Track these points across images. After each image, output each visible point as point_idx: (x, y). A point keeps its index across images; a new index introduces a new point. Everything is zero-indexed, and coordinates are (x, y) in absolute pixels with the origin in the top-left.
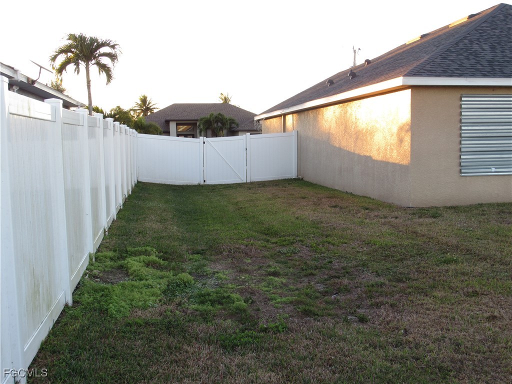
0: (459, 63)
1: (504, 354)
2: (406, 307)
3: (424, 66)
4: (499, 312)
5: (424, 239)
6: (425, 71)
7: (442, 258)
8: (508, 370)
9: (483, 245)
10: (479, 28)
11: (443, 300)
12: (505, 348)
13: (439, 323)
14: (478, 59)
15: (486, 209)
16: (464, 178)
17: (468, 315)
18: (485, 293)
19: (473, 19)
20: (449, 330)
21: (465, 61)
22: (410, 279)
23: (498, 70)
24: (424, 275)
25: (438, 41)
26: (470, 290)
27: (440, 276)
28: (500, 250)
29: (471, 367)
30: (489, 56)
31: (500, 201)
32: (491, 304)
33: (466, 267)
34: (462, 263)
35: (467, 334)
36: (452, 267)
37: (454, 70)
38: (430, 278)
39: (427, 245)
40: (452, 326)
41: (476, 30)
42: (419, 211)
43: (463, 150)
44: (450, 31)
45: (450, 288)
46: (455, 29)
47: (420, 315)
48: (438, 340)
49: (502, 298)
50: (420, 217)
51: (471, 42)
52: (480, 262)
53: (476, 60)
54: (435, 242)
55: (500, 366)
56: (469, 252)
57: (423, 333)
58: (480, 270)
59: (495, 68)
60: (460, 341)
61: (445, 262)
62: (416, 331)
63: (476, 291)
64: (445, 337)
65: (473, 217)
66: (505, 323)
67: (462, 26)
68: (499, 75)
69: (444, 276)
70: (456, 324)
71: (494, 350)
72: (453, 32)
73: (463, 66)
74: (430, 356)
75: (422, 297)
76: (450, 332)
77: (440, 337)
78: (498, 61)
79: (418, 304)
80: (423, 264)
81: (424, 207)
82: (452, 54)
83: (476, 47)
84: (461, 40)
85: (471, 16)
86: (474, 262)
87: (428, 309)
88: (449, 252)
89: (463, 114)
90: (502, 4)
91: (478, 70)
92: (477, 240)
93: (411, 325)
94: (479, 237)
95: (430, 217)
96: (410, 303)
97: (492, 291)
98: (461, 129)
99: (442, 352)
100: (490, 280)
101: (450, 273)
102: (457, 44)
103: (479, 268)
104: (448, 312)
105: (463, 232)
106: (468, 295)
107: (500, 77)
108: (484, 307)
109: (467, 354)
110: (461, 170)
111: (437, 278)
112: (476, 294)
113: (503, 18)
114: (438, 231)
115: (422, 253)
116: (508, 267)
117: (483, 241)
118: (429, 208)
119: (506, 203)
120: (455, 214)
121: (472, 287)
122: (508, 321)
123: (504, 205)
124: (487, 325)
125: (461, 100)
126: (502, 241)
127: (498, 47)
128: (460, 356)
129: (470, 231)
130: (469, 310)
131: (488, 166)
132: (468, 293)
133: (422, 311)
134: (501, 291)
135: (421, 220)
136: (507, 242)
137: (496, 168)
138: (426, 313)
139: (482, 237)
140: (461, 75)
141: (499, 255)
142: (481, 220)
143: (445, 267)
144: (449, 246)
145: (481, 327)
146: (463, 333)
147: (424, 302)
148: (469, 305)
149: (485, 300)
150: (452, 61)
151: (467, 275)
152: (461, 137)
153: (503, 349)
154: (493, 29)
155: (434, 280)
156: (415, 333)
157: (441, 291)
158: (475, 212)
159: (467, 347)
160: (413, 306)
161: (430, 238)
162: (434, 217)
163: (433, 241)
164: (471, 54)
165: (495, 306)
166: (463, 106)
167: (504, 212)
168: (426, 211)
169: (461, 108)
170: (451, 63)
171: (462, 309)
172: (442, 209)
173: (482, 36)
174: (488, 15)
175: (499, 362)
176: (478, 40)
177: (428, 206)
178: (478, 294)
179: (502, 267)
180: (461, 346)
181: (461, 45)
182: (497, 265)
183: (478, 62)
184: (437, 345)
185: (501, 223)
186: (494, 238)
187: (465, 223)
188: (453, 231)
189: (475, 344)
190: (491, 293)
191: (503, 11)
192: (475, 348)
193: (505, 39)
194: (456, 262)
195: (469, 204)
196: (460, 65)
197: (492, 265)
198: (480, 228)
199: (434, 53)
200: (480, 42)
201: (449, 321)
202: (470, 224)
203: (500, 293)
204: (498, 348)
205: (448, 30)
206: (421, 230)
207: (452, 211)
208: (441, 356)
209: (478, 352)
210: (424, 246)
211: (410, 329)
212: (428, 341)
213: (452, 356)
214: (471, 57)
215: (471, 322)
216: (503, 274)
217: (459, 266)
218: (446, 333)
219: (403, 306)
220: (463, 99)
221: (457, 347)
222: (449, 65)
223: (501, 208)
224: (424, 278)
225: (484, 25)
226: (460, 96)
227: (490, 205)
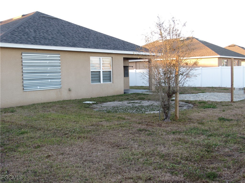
0: (20, 37)
1: (57, 172)
2: (5, 159)
3: (2, 37)
4: (51, 153)
5: (9, 123)
6: (3, 40)
7: (20, 132)
8: (60, 179)
9: (38, 123)
10: (28, 21)
11: (24, 152)
12: (57, 169)
13: (24, 164)
14: (29, 36)
15: (37, 106)
16: (25, 92)
17: (37, 157)
18: (43, 145)
19: (24, 17)
20: (30, 166)
21: (23, 36)
22: (5, 145)
23: (38, 42)
24: (12, 141)
25: (8, 26)
26: (36, 145)
27: (20, 141)
28: (46, 124)
29: (43, 182)
30: (34, 35)
31: (42, 102)
32: (47, 150)
33: (32, 134)
34: (30, 133)
35: (39, 167)
36: (26, 135)
37: (18, 40)
38: (15, 142)
39: (11, 126)
40: (31, 164)
41: (27, 22)
42: (4, 110)
43: (24, 79)
44: (13, 21)
45: (26, 146)
46: (16, 21)
47: (14, 162)
48: (25, 172)
49: (51, 146)
50: (5, 113)
51: (25, 28)
52: (38, 131)
53: (28, 36)
54: (15, 124)
55: (56, 178)
56: (32, 127)
57: (17, 170)
58: (39, 135)
59: (37, 40)
60: (36, 171)
61: (21, 134)
62: (13, 170)
63: (39, 145)
64: (29, 170)
65: (31, 110)
66: (54, 157)
67: (19, 20)
68: (39, 44)
69: (22, 141)
70: (32, 163)
71: (52, 171)
72: (15, 22)
73: (22, 39)
74: (23, 181)
75: (13, 153)
76: (30, 167)
77: (26, 171)
78: (38, 38)
79: (12, 157)
80: (10, 136)
81: (6, 107)
82: (16, 33)
83: (27, 30)
84: (20, 26)
85: (23, 16)
86: (35, 132)
87: (17, 158)
88: (22, 128)
89: (23, 61)
90: (37, 12)
91: (29, 41)
92: (35, 121)
93: (10, 168)
94: (35, 119)
95: (10, 112)
96: (7, 157)
97: (46, 144)
98: (22, 69)
99: (28, 178)
100: (44, 139)
101: (25, 139)
102: (18, 28)
103: (38, 134)
104: (27, 158)
105: (28, 118)
106: (35, 148)
107: (39, 45)
108: (44, 152)
109: (40, 176)
110: (23, 88)
111: (19, 142)
112: (39, 146)
113: (38, 18)
114: (15, 119)
115: (9, 131)
116: (51, 132)
117: (38, 121)
118: (9, 108)
119: (45, 103)
120: (22, 109)
121: (36, 143)
122: (56, 156)
123: (44, 103)
124: (47, 160)
125: (22, 55)
126: (46, 120)
127: (37, 31)
128: (37, 178)
129: (31, 117)
130: (37, 155)
131: (36, 86)
132: (35, 146)
133: (14, 160)
134: (50, 143)
135: (6, 114)
136: (48, 120)
137: (40, 87)
138: (16, 160)
139: (37, 119)
140: (21, 43)
141: (46, 126)
142: (35, 111)
143: (22, 136)
144: (22, 125)
145: (44, 161)
146: (36, 167)
147: (15, 155)
148: (37, 152)
149: (44, 148)
150: (16, 36)
151: (33, 138)
152: (23, 72)
153: (56, 170)
154: (34, 22)
155: (18, 143)
156: (13, 171)
157: (22, 148)
158: (32, 108)
159: (40, 173)
160: (9, 158)
161: (12, 123)
162: (13, 112)
163: (14, 124)
164: (25, 33)
165: (49, 151)
166: (23, 58)
167: (45, 107)
168: (7, 110)
169: (22, 58)
170: (16, 37)
171: (34, 155)
172: (15, 108)
173: (29, 25)
174: (32, 16)
175: (55, 176)
176: (28, 27)
177: (8, 107)
178: (40, 146)
179: (48, 132)
180: (37, 173)
181: (20, 29)
182: (46, 132)
183: (29, 37)
184: (25, 175)
185: (44, 112)
186: (42, 119)
187: (28, 113)
188: (23, 118)
189: (43, 170)
190: (46, 145)
191: (38, 15)
192: (44, 172)
193: (40, 28)
194: (27, 133)
195: (28, 104)
196: (21, 38)
197: (44, 132)
198: (35, 115)
199: (6, 31)
200: (29, 28)
201: (29, 162)
202: (30, 114)
203: (50, 144)
204: (54, 170)
205: (12, 21)
206: (7, 119)
207: (21, 109)
208: (28, 180)
209: (45, 174)
210: (9, 127)
211: (10, 170)
212: (20, 174)
213: (33, 179)
214: (25, 35)
215: (39, 160)
216: (49, 135)
217: (29, 135)
218: (29, 168)
219: (4, 159)
220: (23, 54)
221: (35, 174)
222: (15, 38)
223: (43, 105)
224: (12, 143)
225: (30, 20)
226: (21, 53)
227: (38, 104)
